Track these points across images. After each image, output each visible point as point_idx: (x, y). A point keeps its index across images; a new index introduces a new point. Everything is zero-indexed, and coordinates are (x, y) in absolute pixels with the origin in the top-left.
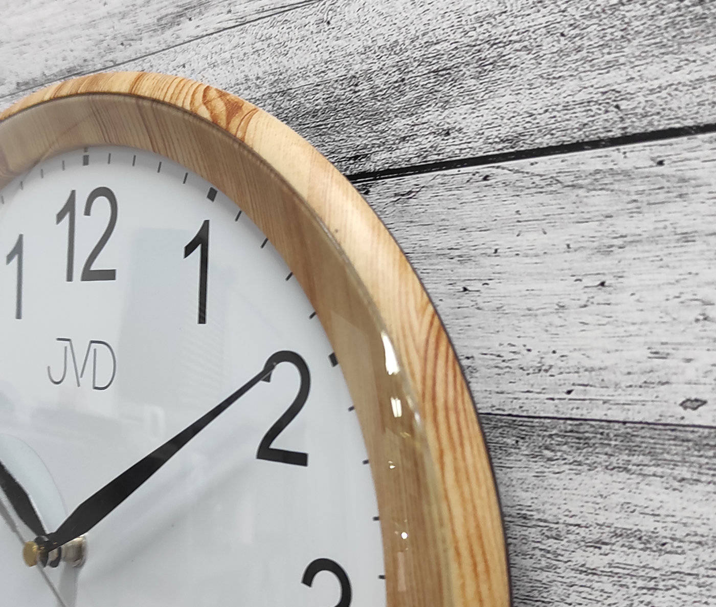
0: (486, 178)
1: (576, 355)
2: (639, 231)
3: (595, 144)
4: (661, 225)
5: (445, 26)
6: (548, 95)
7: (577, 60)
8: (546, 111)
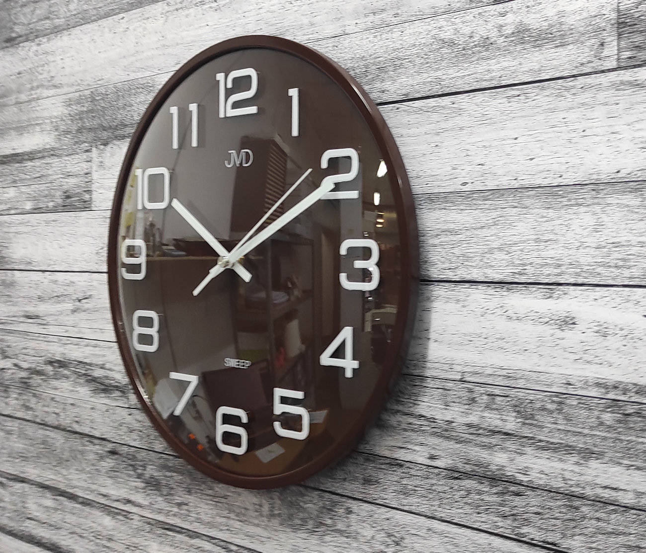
0: (398, 109)
1: (429, 171)
2: (447, 127)
3: (433, 97)
4: (454, 124)
5: (382, 51)
6: (418, 79)
7: (426, 67)
8: (417, 85)
